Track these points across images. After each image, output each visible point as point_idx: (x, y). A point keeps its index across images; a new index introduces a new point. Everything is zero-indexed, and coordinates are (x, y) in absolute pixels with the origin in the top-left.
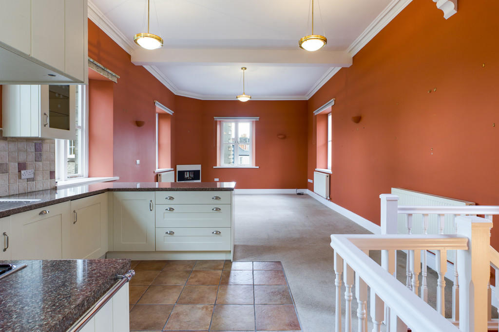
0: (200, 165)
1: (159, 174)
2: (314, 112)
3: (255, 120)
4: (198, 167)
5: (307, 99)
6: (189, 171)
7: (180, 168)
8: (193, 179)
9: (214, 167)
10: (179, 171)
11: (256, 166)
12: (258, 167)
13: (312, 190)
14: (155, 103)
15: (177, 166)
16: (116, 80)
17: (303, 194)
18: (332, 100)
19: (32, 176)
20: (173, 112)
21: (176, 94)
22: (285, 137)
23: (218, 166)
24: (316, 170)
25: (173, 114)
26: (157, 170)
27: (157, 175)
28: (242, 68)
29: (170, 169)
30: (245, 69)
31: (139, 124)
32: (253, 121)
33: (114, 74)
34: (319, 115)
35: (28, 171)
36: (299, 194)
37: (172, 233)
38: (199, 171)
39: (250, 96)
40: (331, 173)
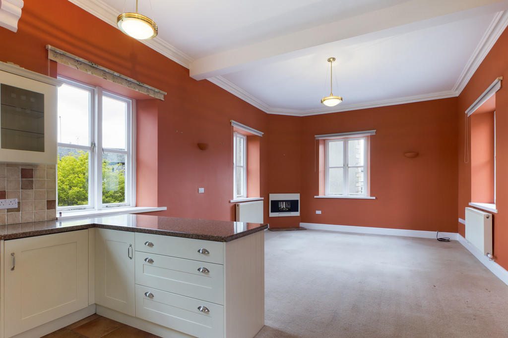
0: (299, 194)
1: (237, 204)
2: (466, 112)
3: (369, 134)
4: (296, 197)
5: (457, 95)
6: (286, 201)
7: (274, 197)
8: (290, 210)
9: (315, 197)
10: (272, 201)
11: (371, 196)
12: (374, 198)
13: (463, 235)
14: (231, 123)
15: (270, 195)
16: (163, 96)
17: (448, 241)
18: (496, 81)
19: (16, 206)
20: (263, 133)
21: (268, 113)
22: (417, 155)
23: (321, 196)
24: (470, 204)
25: (263, 135)
26: (236, 199)
27: (235, 205)
28: (329, 60)
29: (259, 198)
30: (334, 59)
31: (202, 147)
32: (368, 136)
33: (156, 90)
34: (473, 115)
35: (7, 200)
36: (442, 240)
37: (151, 296)
38: (298, 201)
39: (340, 98)
40: (495, 211)
